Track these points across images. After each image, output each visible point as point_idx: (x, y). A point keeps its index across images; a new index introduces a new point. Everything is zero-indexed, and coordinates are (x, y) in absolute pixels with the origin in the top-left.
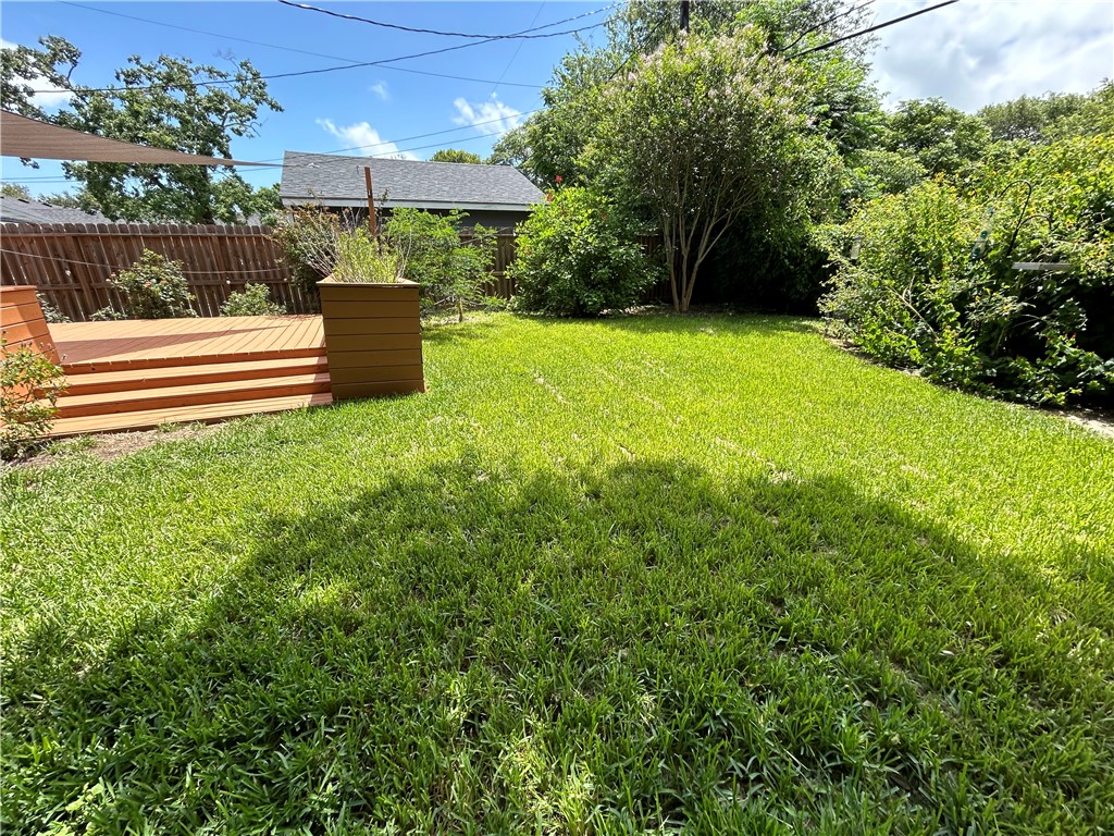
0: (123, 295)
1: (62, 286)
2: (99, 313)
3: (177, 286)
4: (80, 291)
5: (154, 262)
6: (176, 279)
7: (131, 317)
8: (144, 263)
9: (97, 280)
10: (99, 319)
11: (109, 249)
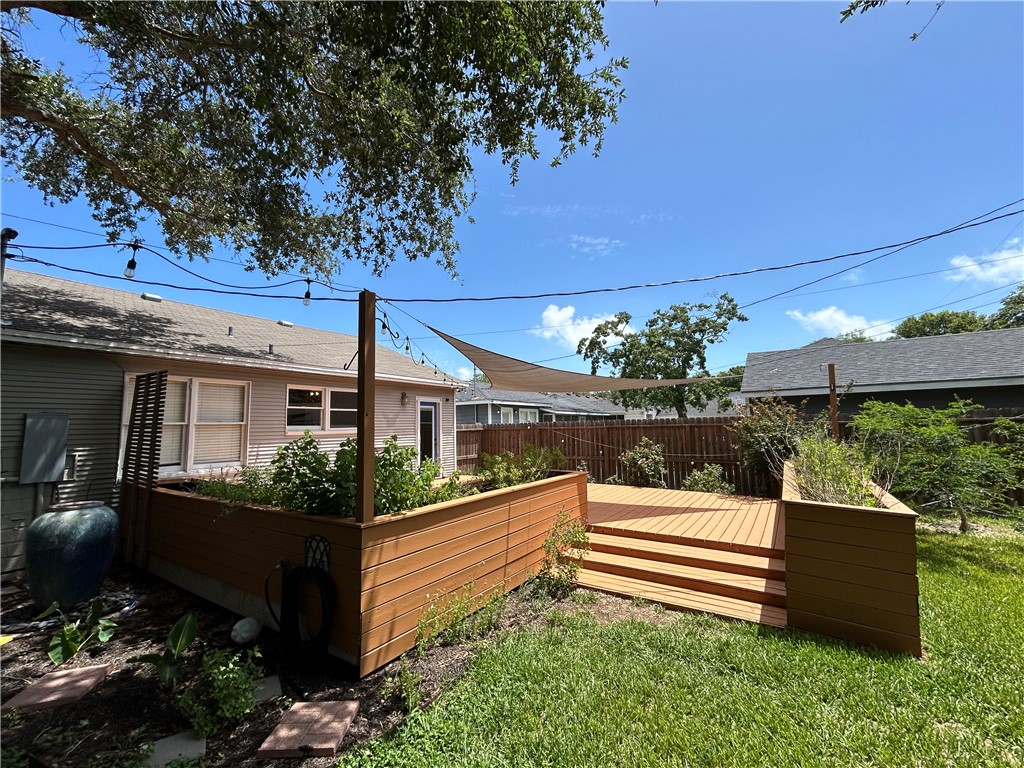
0: (625, 467)
1: (596, 458)
2: (610, 479)
3: (657, 463)
4: (603, 461)
5: (647, 445)
6: (657, 458)
7: (626, 484)
8: (640, 446)
9: (614, 455)
10: (610, 483)
11: (623, 435)
